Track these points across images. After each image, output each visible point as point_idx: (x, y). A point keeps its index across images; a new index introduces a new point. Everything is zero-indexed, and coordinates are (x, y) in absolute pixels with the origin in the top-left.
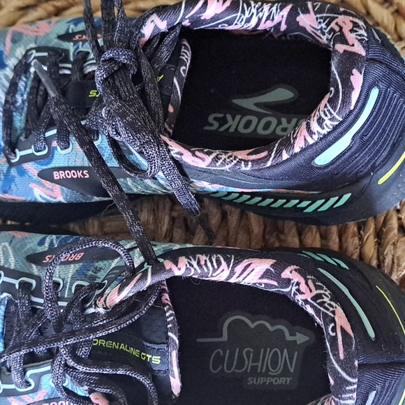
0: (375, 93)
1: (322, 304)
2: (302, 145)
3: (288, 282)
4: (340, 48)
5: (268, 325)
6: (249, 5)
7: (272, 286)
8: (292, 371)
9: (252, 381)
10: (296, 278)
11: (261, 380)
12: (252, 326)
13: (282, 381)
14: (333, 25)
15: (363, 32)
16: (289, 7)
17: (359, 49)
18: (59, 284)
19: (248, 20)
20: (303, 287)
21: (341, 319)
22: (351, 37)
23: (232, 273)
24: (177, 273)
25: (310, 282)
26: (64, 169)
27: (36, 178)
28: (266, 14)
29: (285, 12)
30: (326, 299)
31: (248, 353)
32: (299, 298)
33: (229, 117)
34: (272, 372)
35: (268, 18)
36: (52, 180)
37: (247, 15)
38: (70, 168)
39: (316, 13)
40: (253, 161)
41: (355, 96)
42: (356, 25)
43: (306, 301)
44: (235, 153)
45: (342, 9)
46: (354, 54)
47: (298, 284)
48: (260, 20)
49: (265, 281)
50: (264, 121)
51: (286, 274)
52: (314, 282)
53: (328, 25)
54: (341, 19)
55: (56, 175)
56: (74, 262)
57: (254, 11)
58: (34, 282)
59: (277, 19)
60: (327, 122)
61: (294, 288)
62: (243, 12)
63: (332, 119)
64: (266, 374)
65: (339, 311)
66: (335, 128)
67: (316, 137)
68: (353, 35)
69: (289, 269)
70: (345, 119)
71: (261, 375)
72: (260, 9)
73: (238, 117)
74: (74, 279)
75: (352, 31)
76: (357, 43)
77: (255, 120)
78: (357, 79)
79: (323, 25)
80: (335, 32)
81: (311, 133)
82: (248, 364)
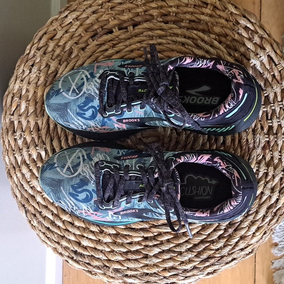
0: (246, 95)
1: (229, 169)
2: (223, 112)
3: (216, 162)
4: (235, 81)
5: (201, 178)
6: (199, 60)
7: (210, 164)
8: (211, 194)
9: (196, 198)
10: (219, 161)
11: (200, 198)
12: (196, 178)
13: (207, 197)
14: (231, 72)
15: (242, 76)
16: (213, 62)
17: (241, 82)
18: (129, 166)
19: (198, 65)
20: (222, 164)
21: (236, 174)
22: (238, 77)
23: (197, 159)
24: (181, 162)
25: (224, 162)
26: (128, 119)
27: (116, 122)
28: (205, 63)
29: (212, 63)
30: (231, 168)
31: (194, 188)
32: (220, 168)
33: (185, 97)
34: (203, 195)
35: (205, 65)
36: (123, 123)
37: (198, 63)
38: (131, 118)
39: (224, 66)
40: (205, 117)
41: (241, 97)
42: (240, 73)
43: (223, 169)
44: (198, 115)
45: (234, 66)
46: (240, 83)
47: (220, 163)
48: (202, 65)
49: (208, 162)
50: (199, 99)
51: (216, 160)
52: (226, 162)
53: (229, 71)
54: (234, 70)
55: (124, 121)
56: (134, 158)
57: (201, 62)
58: (118, 166)
59: (209, 65)
60: (232, 105)
61: (218, 165)
62: (197, 62)
63: (233, 104)
64: (201, 196)
65: (235, 171)
66: (234, 106)
67: (227, 110)
68: (239, 77)
69: (217, 158)
70: (237, 104)
71: (200, 196)
72: (203, 62)
73: (189, 97)
74: (136, 164)
75: (239, 75)
76: (240, 79)
77: (196, 98)
78: (241, 92)
79: (228, 71)
80: (232, 74)
81: (226, 108)
82: (195, 192)
